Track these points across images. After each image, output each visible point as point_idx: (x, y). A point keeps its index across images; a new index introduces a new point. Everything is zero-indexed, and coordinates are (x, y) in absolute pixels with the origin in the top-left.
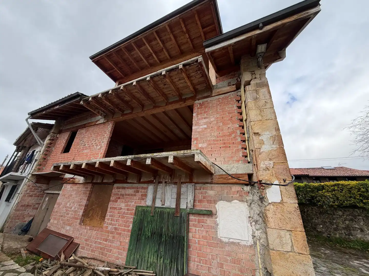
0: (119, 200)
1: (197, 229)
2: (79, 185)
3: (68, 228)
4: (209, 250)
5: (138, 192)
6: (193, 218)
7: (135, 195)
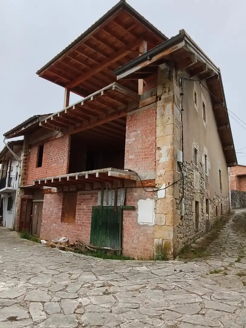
0: (82, 203)
1: (127, 218)
2: (55, 194)
3: (54, 225)
4: (133, 231)
5: (93, 196)
6: (125, 212)
7: (91, 199)
